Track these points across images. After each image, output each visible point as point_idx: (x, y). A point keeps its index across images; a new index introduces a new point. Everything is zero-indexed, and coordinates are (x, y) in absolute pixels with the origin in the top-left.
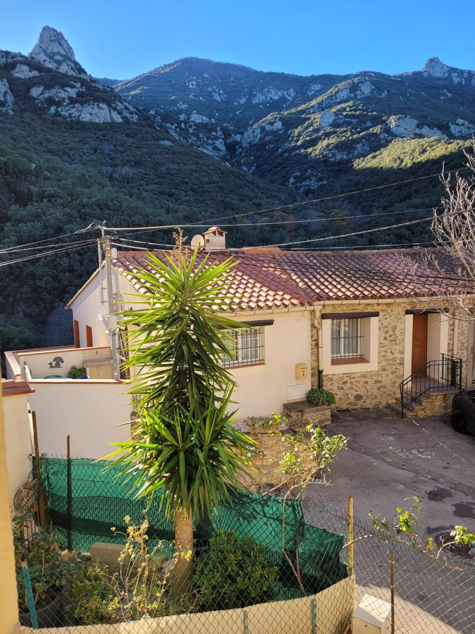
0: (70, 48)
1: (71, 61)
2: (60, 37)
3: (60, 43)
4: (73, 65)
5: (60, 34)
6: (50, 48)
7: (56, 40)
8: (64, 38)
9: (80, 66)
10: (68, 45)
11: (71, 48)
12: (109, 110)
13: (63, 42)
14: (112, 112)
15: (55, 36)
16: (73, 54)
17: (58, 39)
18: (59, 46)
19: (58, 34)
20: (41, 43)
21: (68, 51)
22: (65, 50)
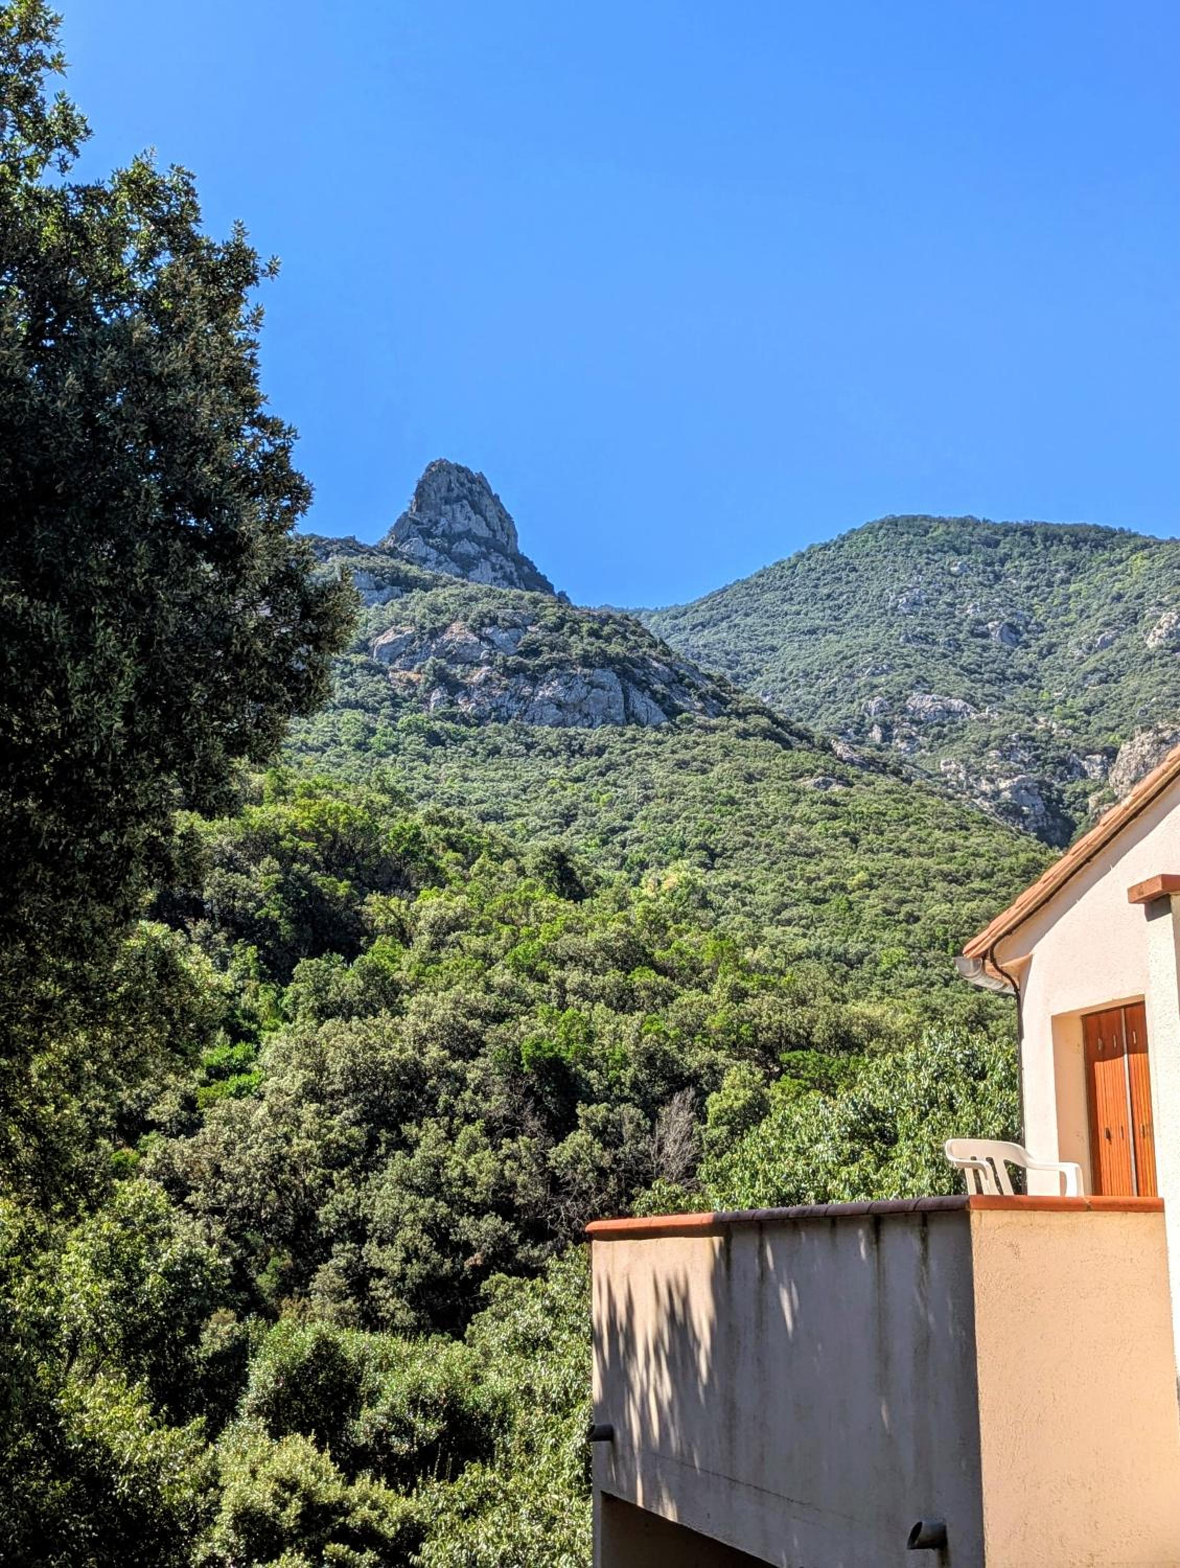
0: (505, 518)
1: (506, 556)
2: (476, 487)
3: (477, 508)
4: (510, 567)
5: (480, 480)
6: (443, 521)
7: (465, 497)
8: (488, 490)
9: (533, 568)
10: (501, 510)
11: (508, 517)
12: (625, 691)
13: (486, 501)
14: (635, 694)
15: (462, 485)
16: (512, 535)
17: (471, 491)
18: (471, 514)
19: (472, 481)
20: (419, 509)
21: (497, 527)
22: (488, 525)
